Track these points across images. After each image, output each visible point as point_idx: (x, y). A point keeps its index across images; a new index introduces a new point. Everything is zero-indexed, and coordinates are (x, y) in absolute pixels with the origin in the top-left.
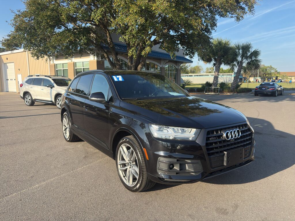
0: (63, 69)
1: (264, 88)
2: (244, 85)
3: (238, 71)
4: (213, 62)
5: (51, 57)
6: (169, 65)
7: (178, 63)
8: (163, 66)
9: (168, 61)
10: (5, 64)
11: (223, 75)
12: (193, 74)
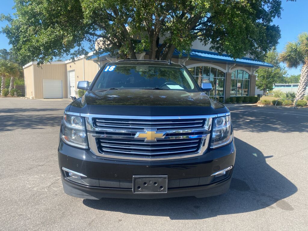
5: (99, 63)
6: (238, 70)
7: (251, 68)
8: (228, 71)
9: (235, 64)
10: (70, 71)
12: (291, 84)
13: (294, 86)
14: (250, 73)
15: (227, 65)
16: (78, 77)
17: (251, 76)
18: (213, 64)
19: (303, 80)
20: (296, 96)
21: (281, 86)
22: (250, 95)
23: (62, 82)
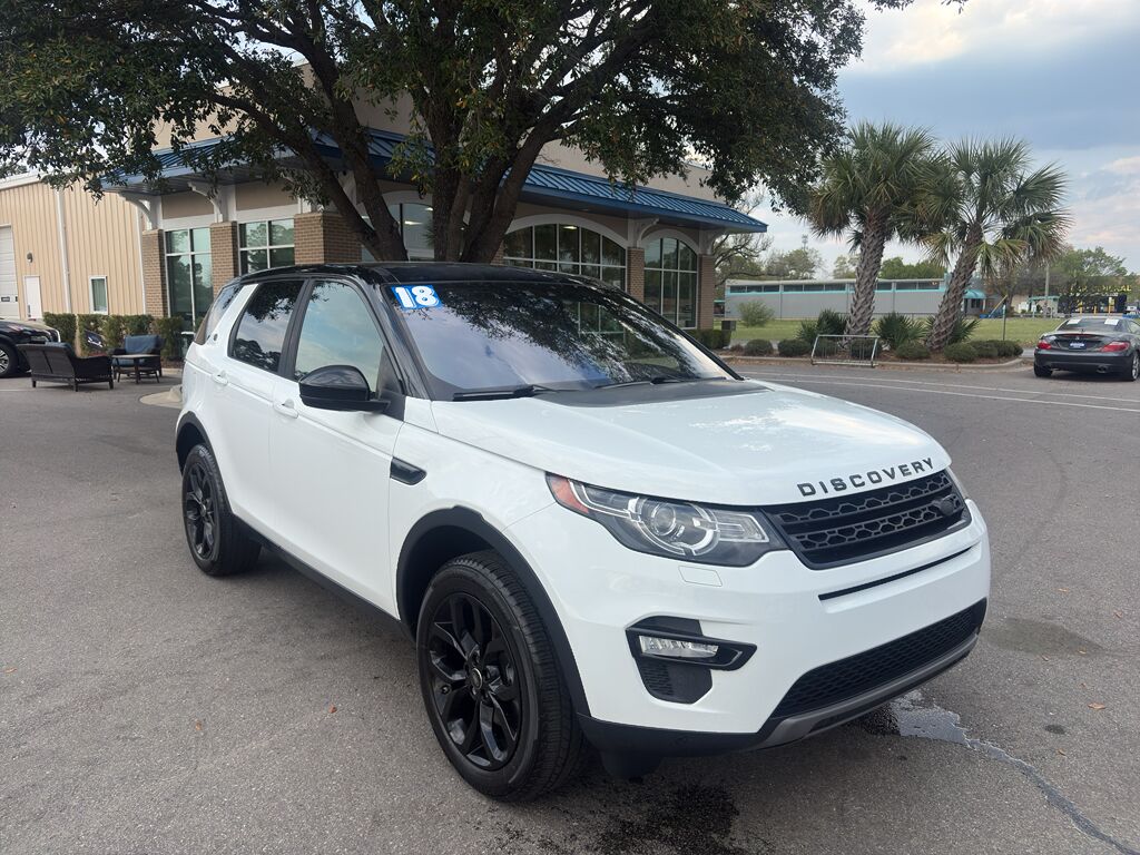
0: (194, 253)
1: (1077, 341)
2: (987, 329)
3: (959, 263)
4: (854, 225)
5: (146, 204)
6: (662, 240)
7: (701, 232)
8: (635, 244)
9: (657, 220)
11: (900, 286)
12: (782, 282)
13: (788, 288)
14: (698, 251)
15: (630, 222)
16: (30, 257)
17: (701, 259)
18: (590, 218)
19: (867, 273)
20: (848, 325)
21: (751, 288)
22: (699, 324)
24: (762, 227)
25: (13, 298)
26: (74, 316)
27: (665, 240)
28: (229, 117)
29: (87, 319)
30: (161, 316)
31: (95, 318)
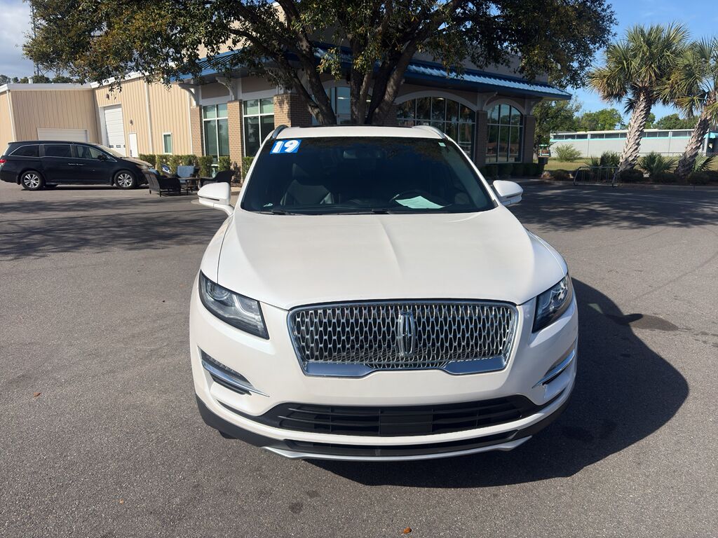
0: (218, 118)
4: (630, 95)
5: (193, 90)
6: (500, 106)
7: (526, 100)
8: (482, 108)
9: (496, 94)
10: (105, 108)
11: (675, 134)
12: (588, 132)
13: (593, 136)
14: (524, 113)
16: (131, 122)
18: (450, 92)
19: (636, 126)
20: (621, 160)
21: (567, 137)
22: (523, 160)
23: (86, 133)
24: (569, 97)
25: (122, 146)
26: (155, 156)
27: (502, 106)
28: (239, 41)
29: (162, 157)
30: (200, 155)
31: (165, 157)
